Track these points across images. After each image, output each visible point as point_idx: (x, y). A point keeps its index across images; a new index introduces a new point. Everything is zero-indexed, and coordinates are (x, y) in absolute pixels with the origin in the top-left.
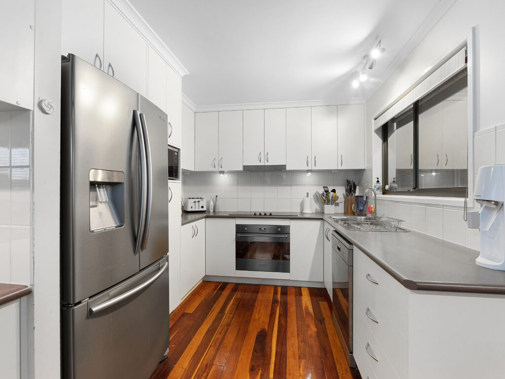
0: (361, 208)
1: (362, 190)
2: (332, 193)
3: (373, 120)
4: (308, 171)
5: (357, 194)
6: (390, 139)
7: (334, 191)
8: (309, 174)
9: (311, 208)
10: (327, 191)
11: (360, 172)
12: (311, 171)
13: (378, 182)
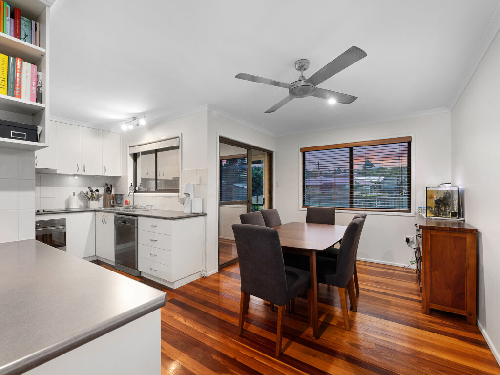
0: (119, 202)
1: (116, 190)
2: (96, 192)
3: (129, 148)
4: (75, 175)
5: (113, 193)
6: (138, 160)
7: (97, 191)
8: (76, 177)
9: (76, 204)
10: (92, 191)
11: (116, 178)
12: (78, 175)
13: (132, 185)
